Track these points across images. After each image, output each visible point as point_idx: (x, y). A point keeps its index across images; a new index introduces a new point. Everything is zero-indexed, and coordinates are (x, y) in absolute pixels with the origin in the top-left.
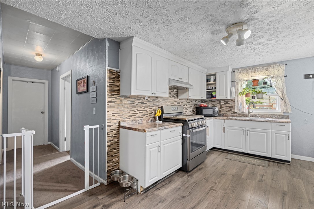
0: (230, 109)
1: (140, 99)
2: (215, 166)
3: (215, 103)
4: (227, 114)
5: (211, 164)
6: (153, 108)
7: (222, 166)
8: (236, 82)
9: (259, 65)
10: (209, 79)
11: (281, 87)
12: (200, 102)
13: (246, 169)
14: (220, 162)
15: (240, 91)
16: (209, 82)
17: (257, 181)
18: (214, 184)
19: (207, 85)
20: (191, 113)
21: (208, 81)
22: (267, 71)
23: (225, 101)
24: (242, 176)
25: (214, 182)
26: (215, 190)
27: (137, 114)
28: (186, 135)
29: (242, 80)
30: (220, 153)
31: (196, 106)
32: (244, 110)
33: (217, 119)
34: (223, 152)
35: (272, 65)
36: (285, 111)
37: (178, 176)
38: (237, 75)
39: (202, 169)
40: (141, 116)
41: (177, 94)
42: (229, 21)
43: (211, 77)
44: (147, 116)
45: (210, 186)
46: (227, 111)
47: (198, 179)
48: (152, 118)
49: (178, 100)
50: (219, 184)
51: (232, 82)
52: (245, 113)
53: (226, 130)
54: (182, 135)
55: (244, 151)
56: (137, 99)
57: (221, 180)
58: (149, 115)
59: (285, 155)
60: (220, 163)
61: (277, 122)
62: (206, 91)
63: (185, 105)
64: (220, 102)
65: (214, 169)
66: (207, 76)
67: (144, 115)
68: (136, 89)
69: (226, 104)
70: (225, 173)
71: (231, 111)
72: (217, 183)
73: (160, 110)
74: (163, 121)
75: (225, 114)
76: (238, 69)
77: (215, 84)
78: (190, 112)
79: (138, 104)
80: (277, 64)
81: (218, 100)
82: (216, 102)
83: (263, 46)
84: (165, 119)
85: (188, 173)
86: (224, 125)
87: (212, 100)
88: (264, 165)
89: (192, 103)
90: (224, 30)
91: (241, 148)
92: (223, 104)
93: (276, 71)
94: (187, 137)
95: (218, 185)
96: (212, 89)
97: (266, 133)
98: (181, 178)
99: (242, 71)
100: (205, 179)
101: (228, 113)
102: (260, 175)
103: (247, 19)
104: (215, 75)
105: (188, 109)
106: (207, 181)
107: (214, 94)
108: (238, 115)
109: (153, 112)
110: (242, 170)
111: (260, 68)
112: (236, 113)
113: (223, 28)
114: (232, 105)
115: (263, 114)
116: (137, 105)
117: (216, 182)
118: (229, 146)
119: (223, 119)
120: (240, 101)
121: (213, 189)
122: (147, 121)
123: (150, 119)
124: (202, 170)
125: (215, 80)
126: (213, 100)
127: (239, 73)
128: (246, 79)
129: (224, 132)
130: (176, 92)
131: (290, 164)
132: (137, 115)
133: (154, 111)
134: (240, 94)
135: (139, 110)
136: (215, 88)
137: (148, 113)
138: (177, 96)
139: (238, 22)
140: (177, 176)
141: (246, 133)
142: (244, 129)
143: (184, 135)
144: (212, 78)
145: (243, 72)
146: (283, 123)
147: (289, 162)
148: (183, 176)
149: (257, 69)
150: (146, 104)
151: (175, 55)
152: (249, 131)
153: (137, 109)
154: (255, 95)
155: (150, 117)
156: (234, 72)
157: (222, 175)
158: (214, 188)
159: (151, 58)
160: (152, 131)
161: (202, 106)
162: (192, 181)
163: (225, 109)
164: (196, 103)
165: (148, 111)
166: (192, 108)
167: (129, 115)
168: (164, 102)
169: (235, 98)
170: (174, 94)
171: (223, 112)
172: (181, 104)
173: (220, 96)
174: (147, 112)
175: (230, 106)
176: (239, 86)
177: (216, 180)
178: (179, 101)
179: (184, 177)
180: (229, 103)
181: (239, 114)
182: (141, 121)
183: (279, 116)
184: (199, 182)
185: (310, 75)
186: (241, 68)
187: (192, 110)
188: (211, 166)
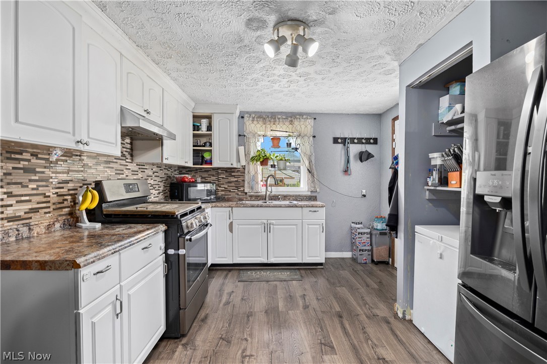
0: (236, 187)
1: (18, 156)
2: (227, 303)
3: (207, 176)
4: (230, 196)
5: (220, 301)
6: (69, 185)
7: (240, 298)
8: (247, 137)
9: (281, 113)
10: (199, 124)
11: (308, 153)
12: (176, 173)
13: (279, 293)
14: (233, 292)
15: (252, 154)
16: (198, 131)
17: (301, 308)
18: (244, 342)
19: (195, 136)
20: (161, 196)
21: (196, 128)
22: (291, 125)
23: (226, 171)
24: (278, 307)
25: (242, 339)
26: (252, 356)
27: (8, 208)
28: (176, 252)
29: (256, 135)
30: (225, 273)
31: (169, 180)
32: (258, 188)
33: (218, 207)
34: (230, 270)
35: (298, 116)
36: (313, 189)
37: (161, 357)
38: (247, 123)
39: (206, 317)
40: (25, 213)
41: (132, 149)
42: (289, 10)
43: (202, 120)
44: (46, 213)
45: (240, 352)
46: (230, 191)
47: (208, 345)
48: (64, 218)
49: (133, 167)
50: (252, 338)
51: (240, 135)
52: (259, 194)
53: (235, 227)
54: (166, 253)
55: (264, 261)
56: (8, 155)
57: (251, 328)
58: (54, 209)
59: (318, 255)
60: (234, 294)
61: (309, 207)
62: (192, 148)
63: (150, 178)
64: (218, 174)
65: (229, 310)
66: (195, 117)
67: (35, 211)
68: (17, 120)
69: (229, 178)
70: (251, 312)
71: (237, 190)
72: (249, 339)
73: (95, 192)
74: (103, 223)
75: (226, 197)
76: (250, 113)
77: (211, 135)
78: (159, 193)
79: (10, 174)
80: (304, 117)
81: (214, 169)
82: (210, 173)
83: (305, 80)
84: (108, 216)
85: (181, 341)
86: (231, 218)
87: (201, 169)
88: (296, 277)
89: (162, 174)
90: (271, 24)
91: (260, 257)
92: (223, 178)
93: (303, 127)
94: (179, 254)
95: (251, 343)
96: (204, 146)
97: (296, 225)
98: (171, 359)
99: (255, 119)
100: (223, 339)
101: (233, 195)
102: (300, 297)
103: (316, 21)
104: (209, 117)
105: (154, 188)
106: (229, 342)
107: (207, 156)
108: (249, 198)
109: (66, 197)
110: (274, 296)
111: (282, 118)
112: (246, 193)
113: (272, 19)
114: (240, 179)
115: (285, 194)
116: (8, 177)
117: (246, 337)
118: (240, 257)
119: (230, 207)
120: (252, 173)
121: (248, 356)
122: (49, 227)
123: (58, 221)
124: (209, 321)
125: (209, 128)
126: (203, 168)
127: (251, 122)
128: (262, 133)
129: (231, 230)
130: (129, 146)
131: (322, 267)
132: (9, 212)
133: (71, 195)
134: (253, 159)
135: (14, 193)
136: (211, 145)
137: (49, 202)
138: (132, 156)
139: (301, 19)
140: (158, 359)
141: (267, 228)
142: (265, 221)
143: (171, 252)
144: (204, 122)
145: (257, 121)
146: (316, 207)
147: (321, 264)
148: (174, 352)
149: (279, 119)
150: (43, 172)
151: (136, 47)
152: (273, 224)
153: (9, 190)
154: (276, 164)
155: (57, 213)
156: (243, 117)
157: (248, 317)
158: (248, 353)
159: (74, 29)
160: (99, 259)
161: (185, 182)
162: (199, 354)
163: (226, 186)
164: (169, 173)
165: (52, 196)
166: (162, 184)
167: (30, 207)
168: (101, 168)
169: (245, 166)
170: (125, 149)
171: (223, 193)
172: (140, 175)
173: (220, 161)
174: (48, 199)
175: (236, 181)
176: (252, 144)
177: (244, 333)
178: (136, 168)
179: (177, 353)
180: (234, 176)
181: (251, 196)
182: (26, 229)
183: (305, 197)
184: (214, 350)
185: (339, 138)
186: (255, 112)
187: (161, 189)
188: (221, 305)
